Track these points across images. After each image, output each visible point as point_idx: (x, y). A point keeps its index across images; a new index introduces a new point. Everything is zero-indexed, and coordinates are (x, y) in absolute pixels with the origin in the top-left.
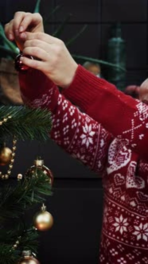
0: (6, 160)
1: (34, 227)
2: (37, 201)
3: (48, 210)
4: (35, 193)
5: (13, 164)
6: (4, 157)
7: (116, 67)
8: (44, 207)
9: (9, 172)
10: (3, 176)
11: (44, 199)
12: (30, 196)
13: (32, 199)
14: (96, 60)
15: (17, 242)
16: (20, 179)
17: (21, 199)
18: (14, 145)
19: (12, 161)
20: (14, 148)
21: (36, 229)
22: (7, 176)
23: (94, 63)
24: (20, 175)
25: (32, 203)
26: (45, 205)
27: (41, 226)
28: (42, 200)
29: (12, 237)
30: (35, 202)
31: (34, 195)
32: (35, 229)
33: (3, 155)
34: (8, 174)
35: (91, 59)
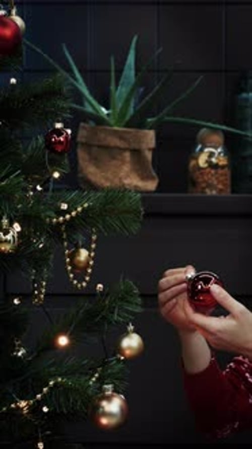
0: (81, 265)
1: (119, 356)
2: (121, 320)
3: (136, 331)
4: (119, 309)
5: (92, 267)
6: (80, 262)
7: (247, 136)
8: (131, 327)
9: (87, 278)
10: (79, 285)
11: (131, 317)
12: (113, 313)
13: (116, 317)
14: (218, 126)
15: (97, 375)
16: (100, 292)
17: (100, 316)
18: (93, 242)
19: (91, 263)
20: (93, 246)
21: (122, 358)
22: (84, 284)
23: (215, 130)
24: (100, 286)
25: (116, 322)
26: (132, 325)
27: (128, 352)
28: (127, 317)
29: (90, 369)
30: (120, 321)
31: (118, 312)
32: (120, 358)
33: (78, 258)
34: (86, 281)
35: (210, 124)
